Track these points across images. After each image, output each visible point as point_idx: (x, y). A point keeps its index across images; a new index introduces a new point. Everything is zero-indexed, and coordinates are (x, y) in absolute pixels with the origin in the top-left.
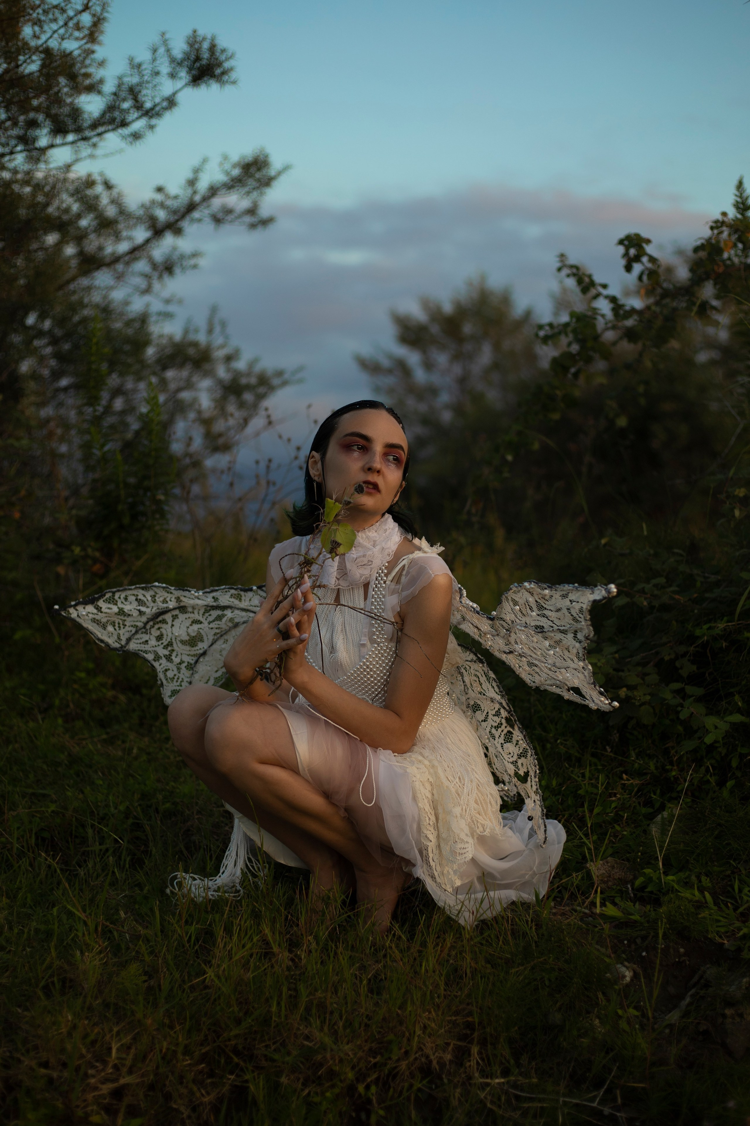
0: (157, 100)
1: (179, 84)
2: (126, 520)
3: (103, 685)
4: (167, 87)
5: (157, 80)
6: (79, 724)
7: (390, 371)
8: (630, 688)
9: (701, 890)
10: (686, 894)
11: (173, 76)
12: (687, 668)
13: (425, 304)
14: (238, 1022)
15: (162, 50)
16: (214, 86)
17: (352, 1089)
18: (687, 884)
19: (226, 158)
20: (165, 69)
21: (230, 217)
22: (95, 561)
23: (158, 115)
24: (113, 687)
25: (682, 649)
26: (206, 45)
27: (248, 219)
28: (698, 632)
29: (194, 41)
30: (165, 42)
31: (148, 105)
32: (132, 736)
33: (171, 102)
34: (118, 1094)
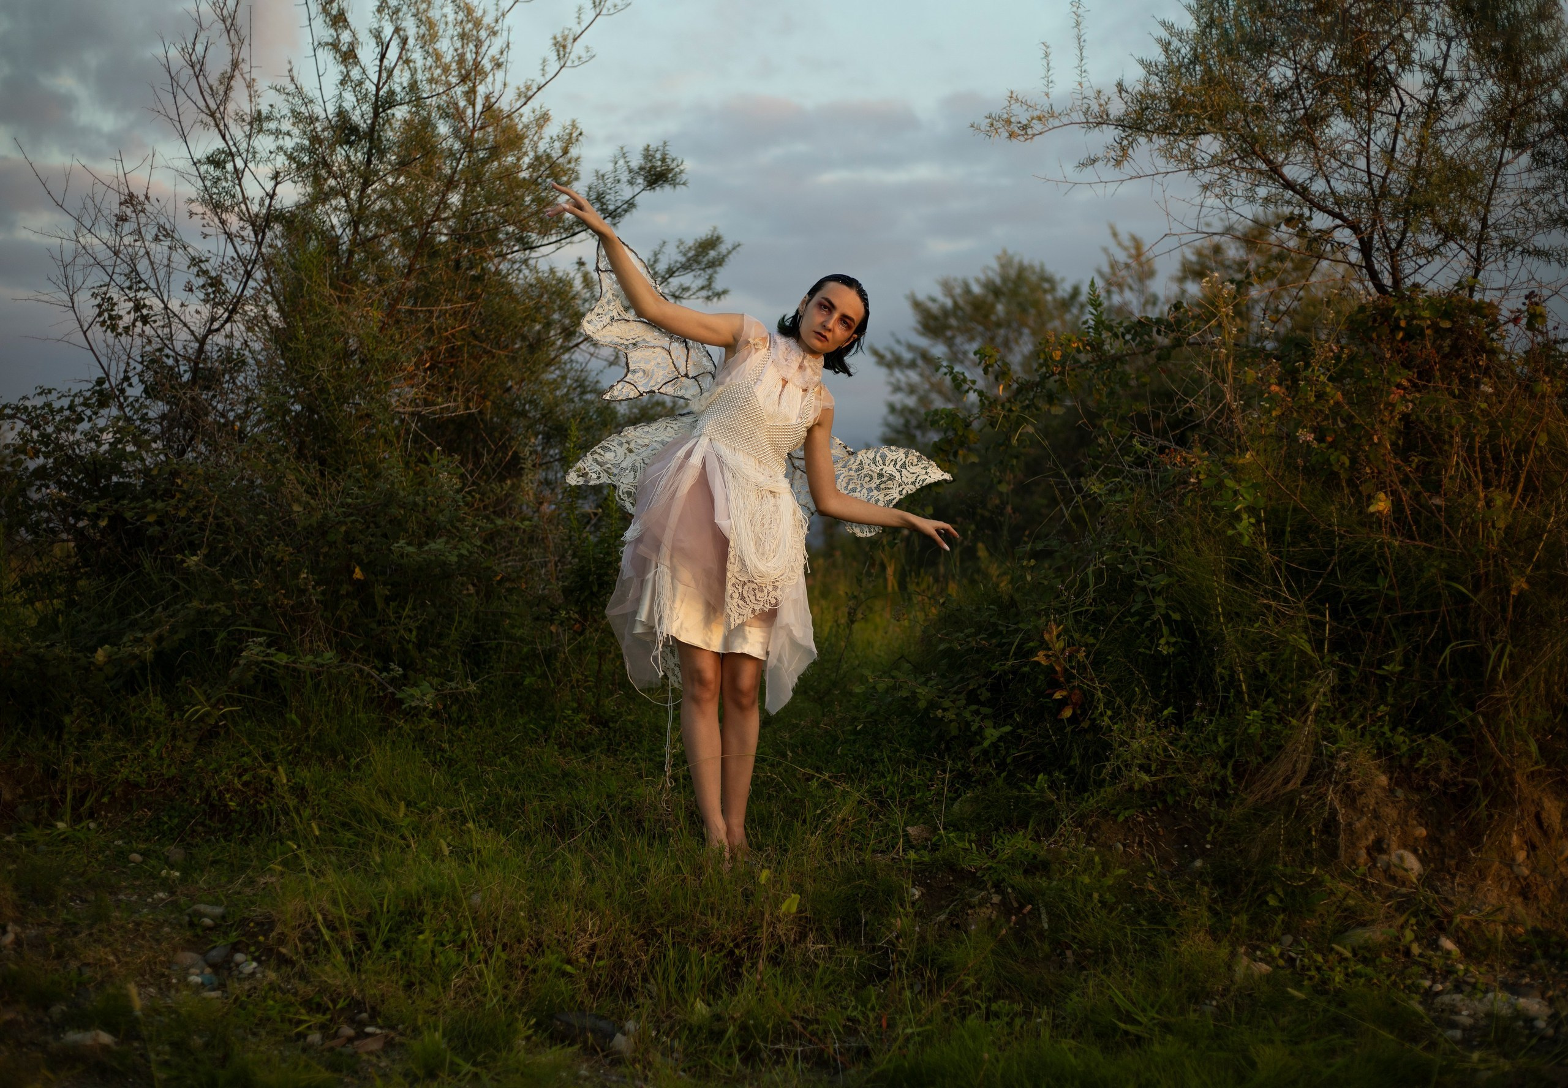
0: (619, 204)
1: (637, 189)
2: (595, 589)
3: (584, 720)
4: (627, 192)
5: (618, 186)
6: (569, 749)
7: (912, 365)
8: (945, 710)
9: (970, 842)
10: (960, 845)
11: (631, 183)
12: (985, 695)
13: (947, 286)
14: (662, 916)
15: (621, 162)
16: (667, 188)
17: (731, 953)
18: (961, 839)
19: (681, 242)
20: (625, 177)
21: (687, 295)
22: (576, 620)
23: (620, 216)
24: (590, 722)
25: (982, 681)
26: (658, 156)
27: (704, 293)
28: (993, 669)
29: (648, 154)
30: (624, 156)
31: (611, 207)
32: (603, 757)
33: (631, 205)
34: (593, 948)
